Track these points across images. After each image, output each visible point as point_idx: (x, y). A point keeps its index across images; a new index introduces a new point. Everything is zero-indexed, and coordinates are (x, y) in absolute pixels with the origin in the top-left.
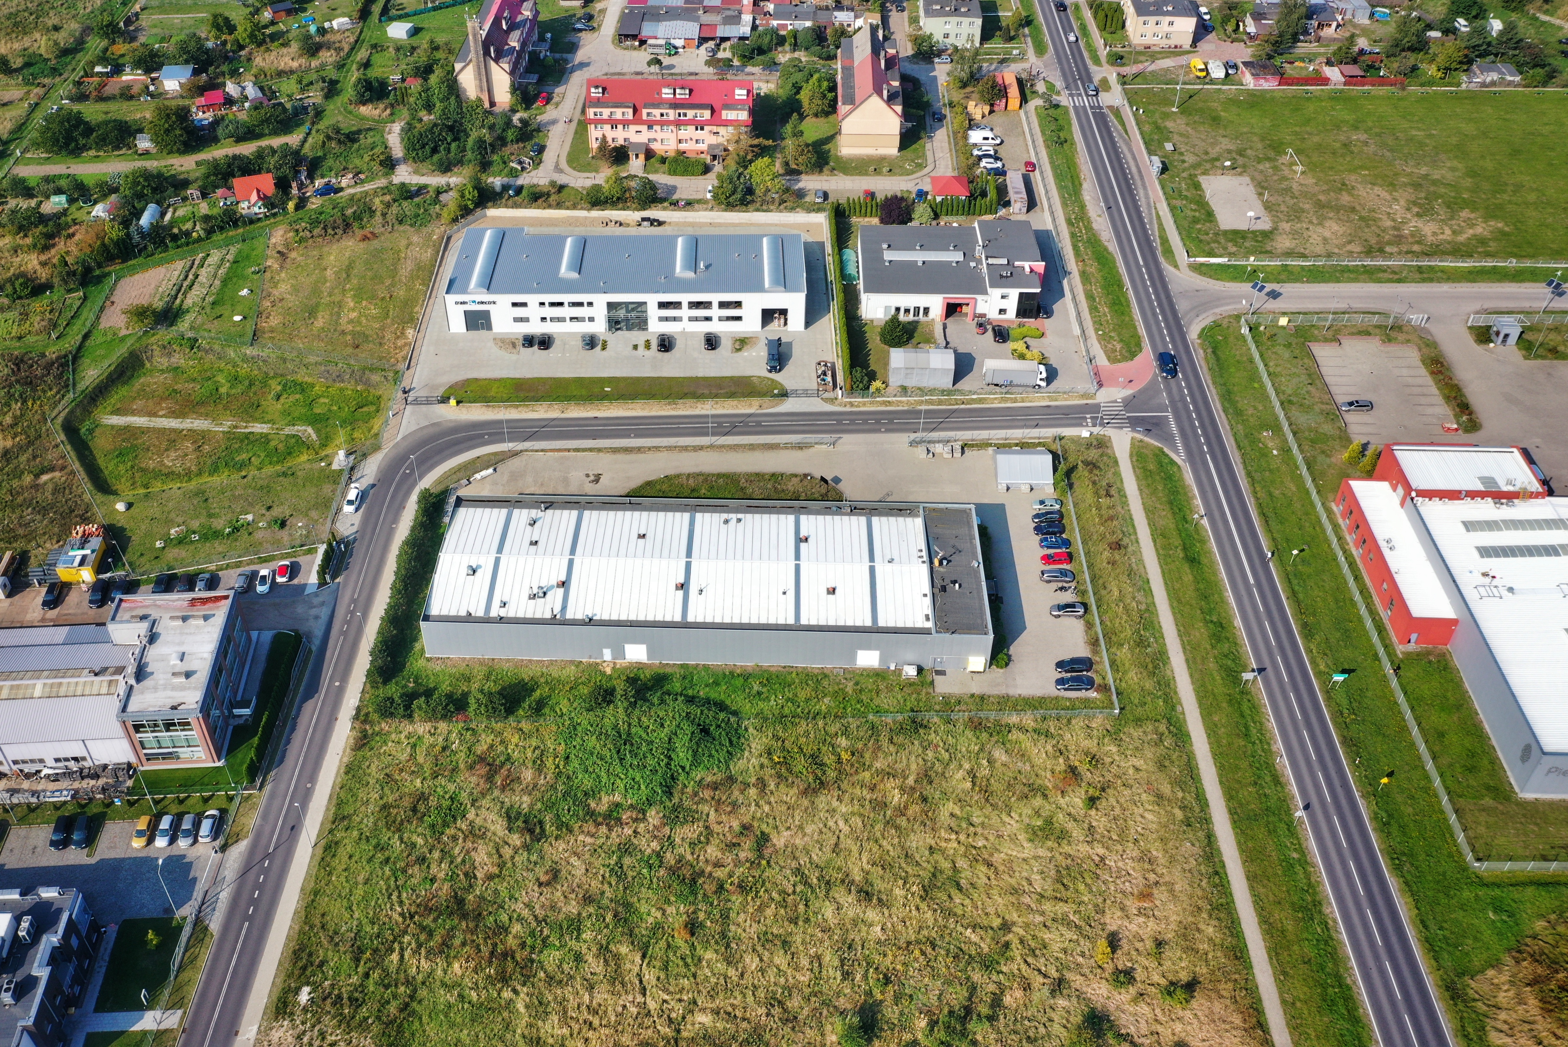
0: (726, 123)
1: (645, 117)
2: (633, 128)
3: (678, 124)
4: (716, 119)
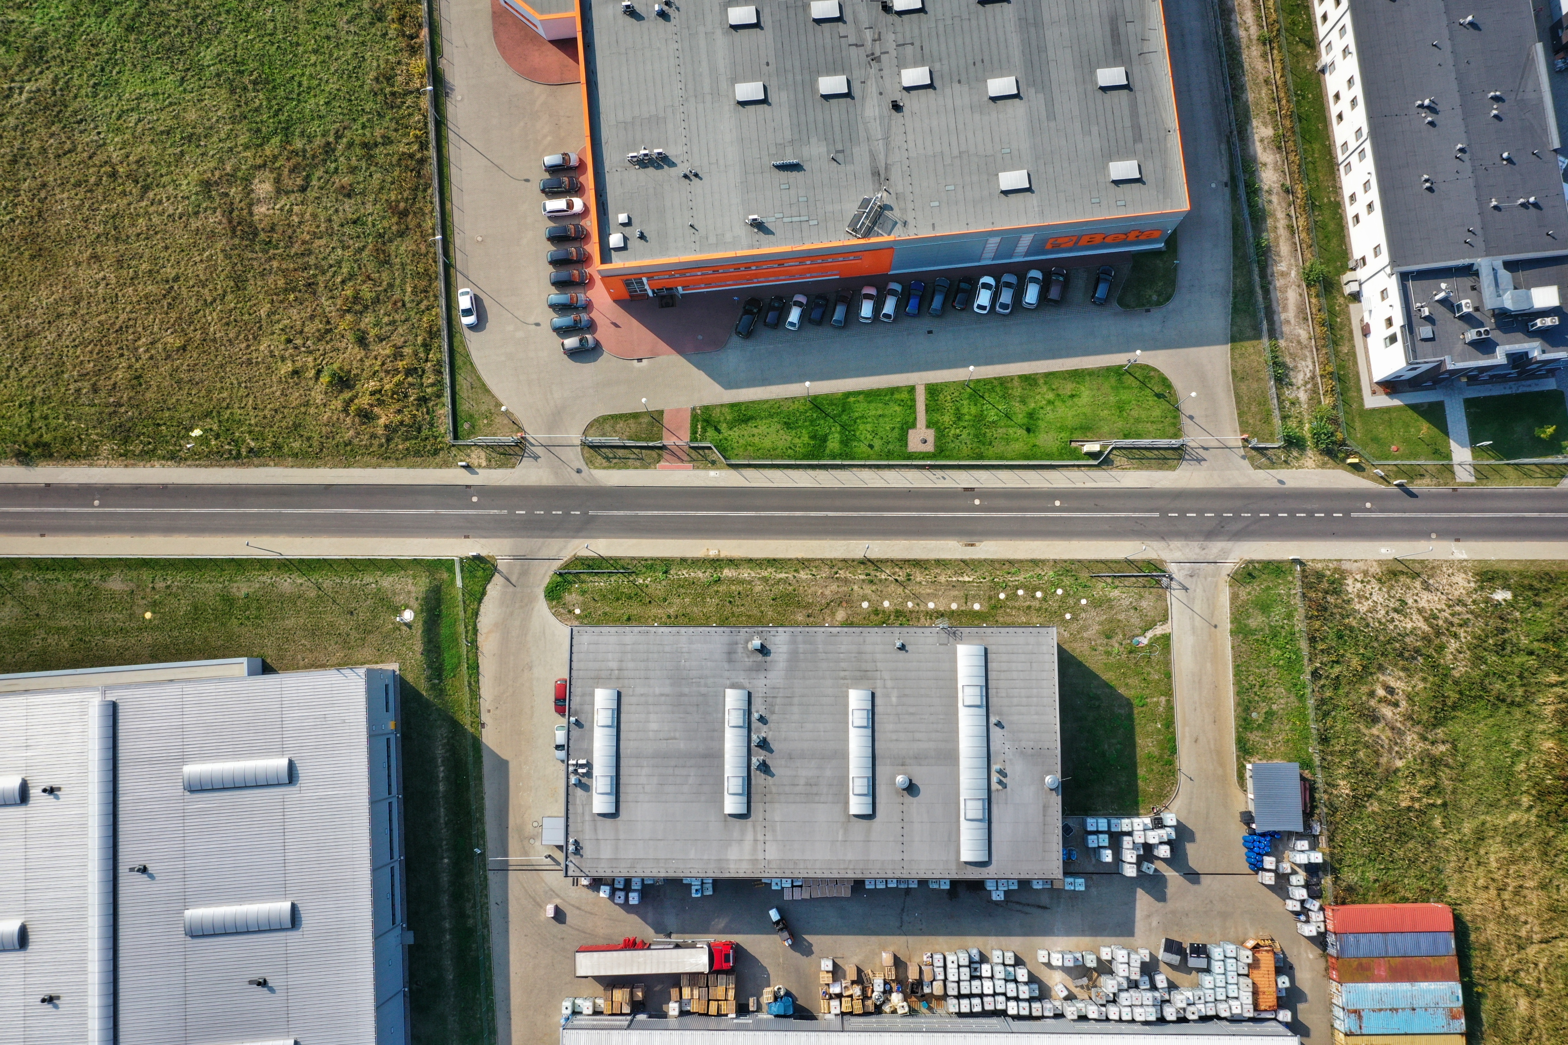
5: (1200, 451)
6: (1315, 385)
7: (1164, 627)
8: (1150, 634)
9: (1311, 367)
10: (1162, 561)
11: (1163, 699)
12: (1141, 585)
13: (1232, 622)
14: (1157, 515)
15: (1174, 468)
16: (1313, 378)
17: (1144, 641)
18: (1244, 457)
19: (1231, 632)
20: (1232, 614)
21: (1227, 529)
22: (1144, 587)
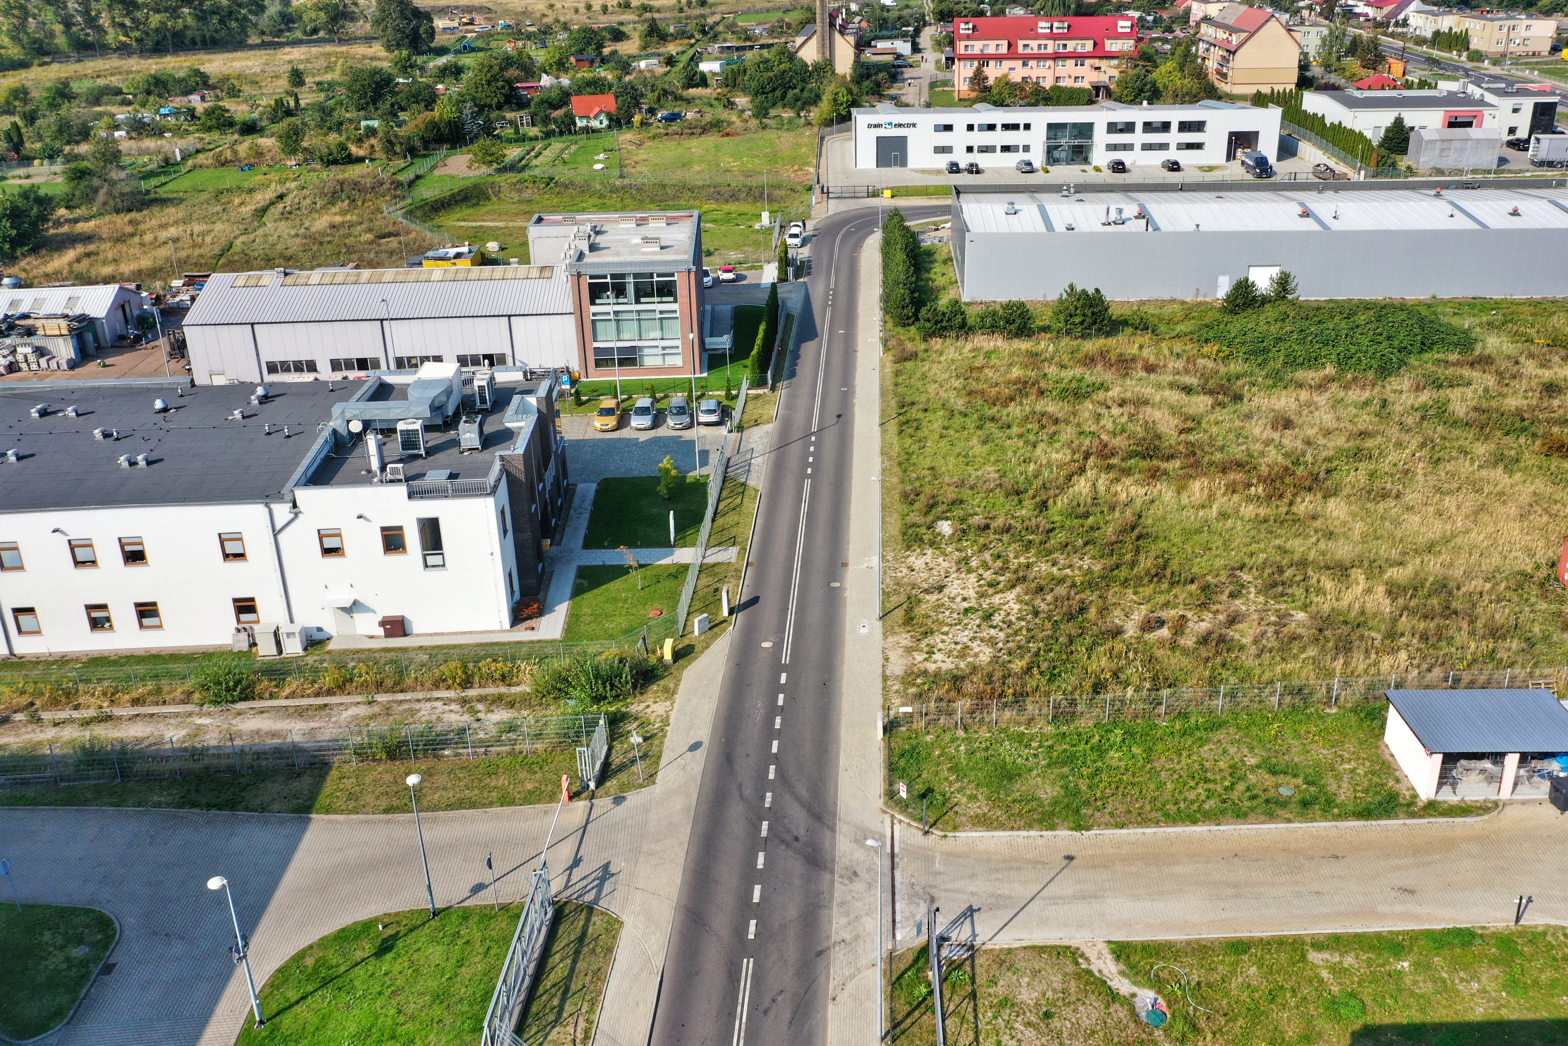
0: (1110, 56)
1: (1020, 50)
2: (1007, 64)
3: (1056, 57)
4: (1099, 53)
5: (578, 873)
6: (481, 699)
7: (1091, 954)
8: (1123, 986)
9: (439, 704)
10: (891, 958)
11: (1314, 957)
12: (967, 1007)
13: (1053, 827)
14: (748, 965)
15: (614, 925)
16: (464, 701)
17: (1146, 997)
18: (618, 800)
19: (1079, 827)
20: (1029, 826)
21: (802, 832)
22: (973, 996)
